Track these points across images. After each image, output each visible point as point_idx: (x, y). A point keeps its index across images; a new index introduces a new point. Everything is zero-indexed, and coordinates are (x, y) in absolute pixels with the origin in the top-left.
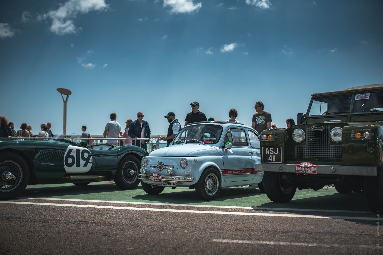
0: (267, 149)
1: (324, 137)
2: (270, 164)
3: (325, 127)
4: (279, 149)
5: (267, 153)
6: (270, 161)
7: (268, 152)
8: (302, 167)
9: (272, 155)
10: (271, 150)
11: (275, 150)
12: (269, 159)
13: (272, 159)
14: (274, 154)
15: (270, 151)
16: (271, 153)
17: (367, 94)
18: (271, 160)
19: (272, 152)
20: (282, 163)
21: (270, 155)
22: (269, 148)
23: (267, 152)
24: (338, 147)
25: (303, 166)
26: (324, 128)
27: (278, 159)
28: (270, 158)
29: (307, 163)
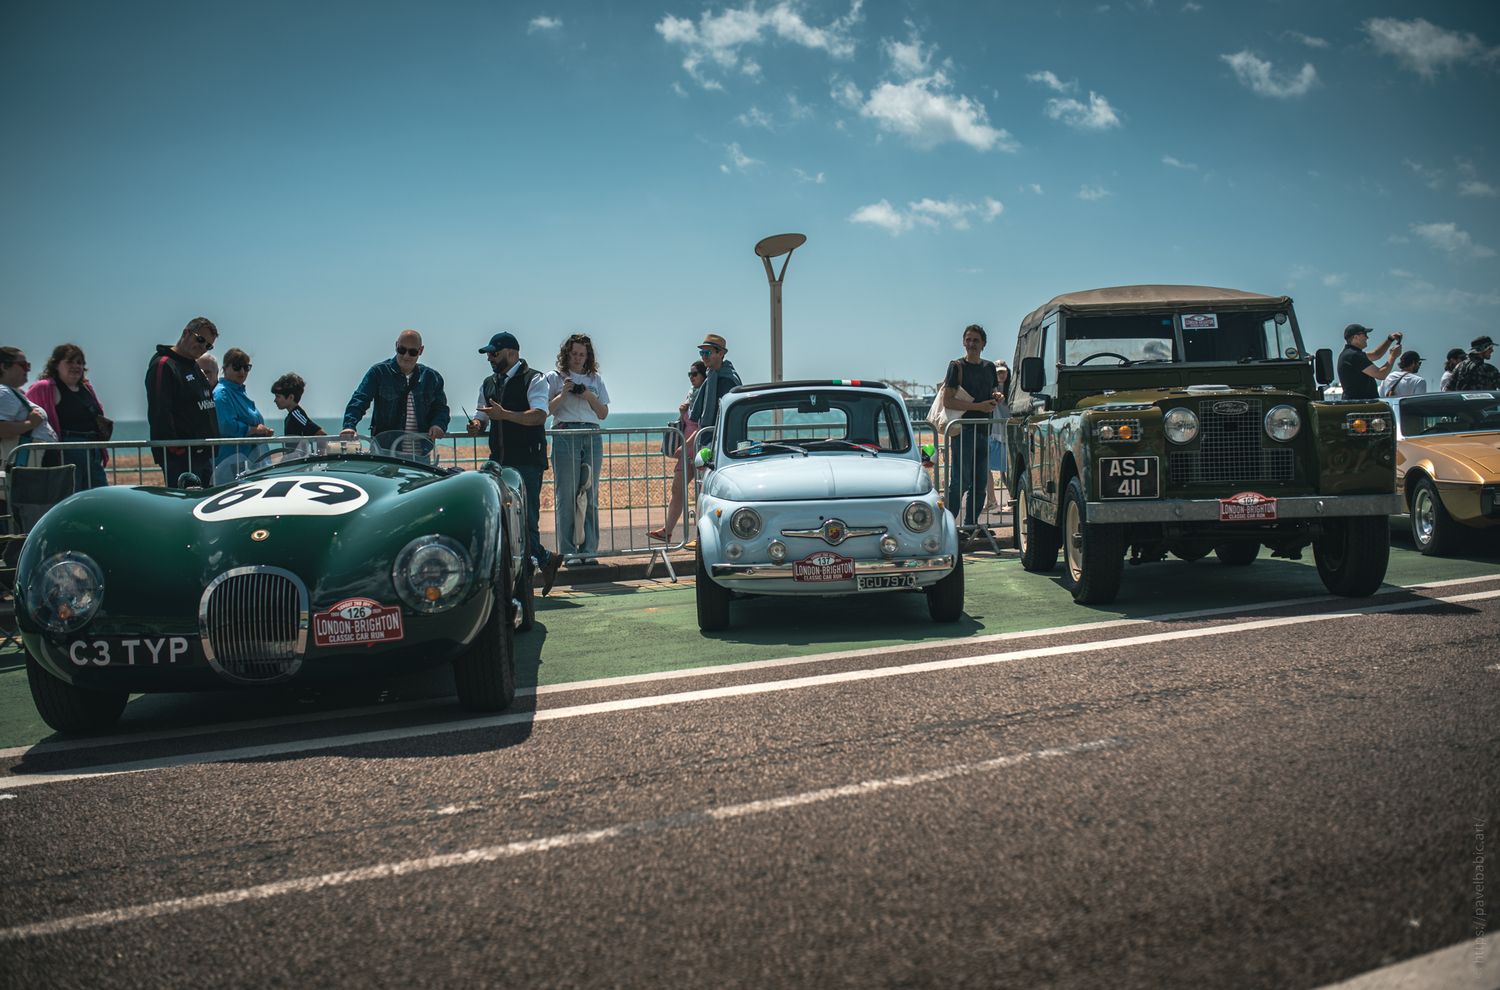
0: (1115, 462)
1: (1246, 429)
2: (1122, 504)
3: (1251, 403)
4: (1152, 463)
5: (1116, 474)
6: (1123, 495)
7: (1118, 471)
8: (1237, 504)
9: (1130, 478)
10: (1128, 464)
11: (1139, 466)
12: (1120, 491)
13: (1130, 488)
14: (1135, 477)
15: (1122, 469)
16: (1125, 473)
17: (1209, 316)
18: (1127, 492)
19: (1129, 471)
20: (1161, 499)
21: (1124, 477)
22: (1121, 462)
23: (1113, 471)
24: (1282, 453)
25: (1241, 501)
26: (1247, 408)
27: (1148, 490)
28: (1124, 488)
29: (1250, 495)
